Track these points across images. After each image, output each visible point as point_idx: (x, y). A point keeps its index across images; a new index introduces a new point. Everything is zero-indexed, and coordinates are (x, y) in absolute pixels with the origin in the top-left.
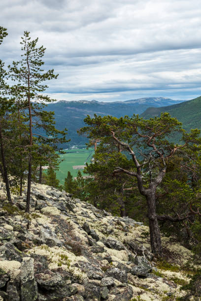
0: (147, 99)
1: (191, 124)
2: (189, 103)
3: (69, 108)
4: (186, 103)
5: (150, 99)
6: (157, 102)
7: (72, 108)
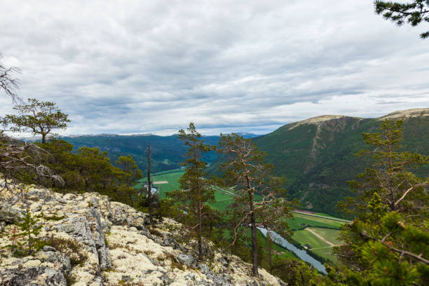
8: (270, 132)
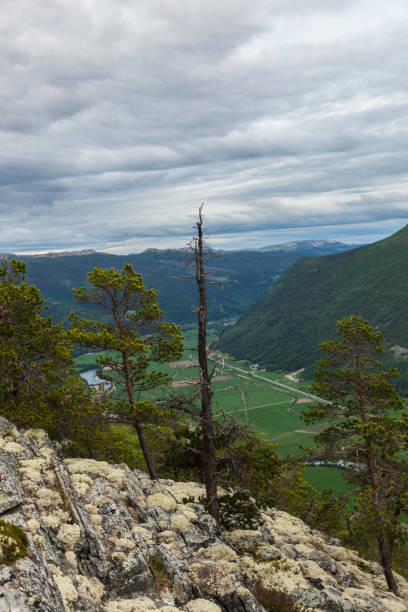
0: (299, 243)
1: (375, 284)
2: (371, 248)
3: (162, 261)
4: (366, 248)
5: (305, 242)
6: (315, 248)
7: (168, 262)
8: (383, 237)
